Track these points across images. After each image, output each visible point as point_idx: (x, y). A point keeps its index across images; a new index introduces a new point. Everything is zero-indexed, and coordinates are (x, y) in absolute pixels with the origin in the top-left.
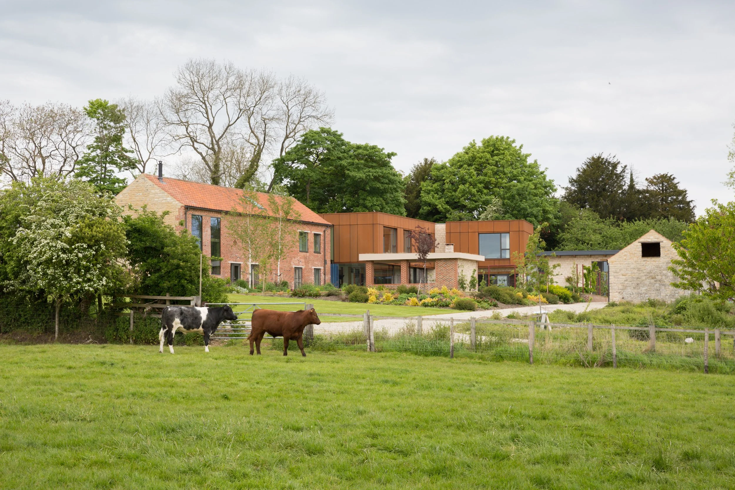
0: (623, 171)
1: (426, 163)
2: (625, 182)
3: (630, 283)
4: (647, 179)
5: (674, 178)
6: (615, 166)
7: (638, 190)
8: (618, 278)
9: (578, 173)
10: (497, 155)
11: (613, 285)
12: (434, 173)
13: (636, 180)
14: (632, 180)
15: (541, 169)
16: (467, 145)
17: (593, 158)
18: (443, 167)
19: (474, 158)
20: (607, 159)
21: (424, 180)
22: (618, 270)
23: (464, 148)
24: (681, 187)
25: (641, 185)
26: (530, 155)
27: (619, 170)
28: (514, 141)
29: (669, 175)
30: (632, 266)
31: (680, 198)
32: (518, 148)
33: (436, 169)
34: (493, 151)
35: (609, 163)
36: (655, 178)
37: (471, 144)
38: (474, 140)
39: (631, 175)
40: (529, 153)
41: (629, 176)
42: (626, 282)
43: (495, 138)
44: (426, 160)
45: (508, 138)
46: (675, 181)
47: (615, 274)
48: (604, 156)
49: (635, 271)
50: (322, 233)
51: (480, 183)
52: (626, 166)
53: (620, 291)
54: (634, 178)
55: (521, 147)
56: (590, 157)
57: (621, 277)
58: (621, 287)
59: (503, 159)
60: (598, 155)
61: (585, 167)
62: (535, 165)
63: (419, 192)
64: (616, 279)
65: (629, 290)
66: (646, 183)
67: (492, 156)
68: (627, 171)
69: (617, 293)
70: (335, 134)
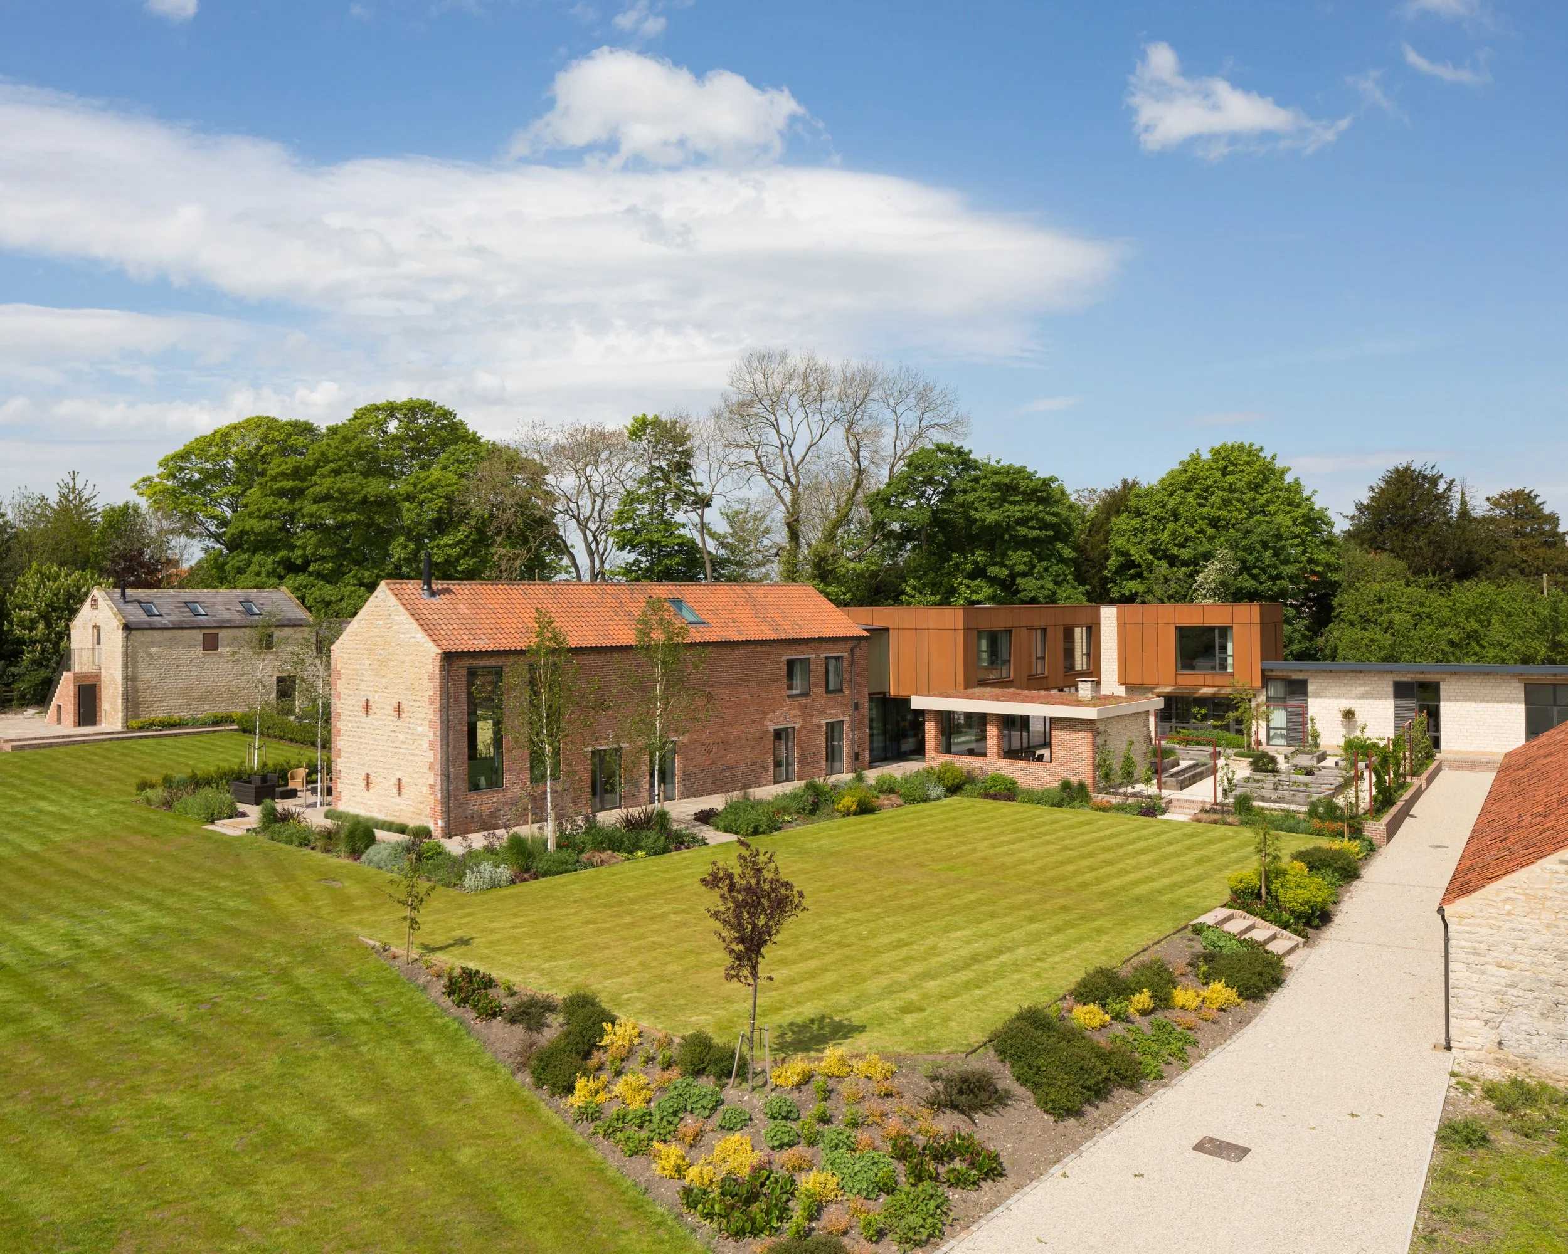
0: (1449, 489)
1: (1124, 487)
2: (1451, 506)
3: (1530, 995)
4: (1488, 499)
5: (1536, 496)
6: (1434, 481)
7: (1475, 519)
8: (1483, 973)
9: (1371, 494)
10: (1233, 473)
11: (1461, 992)
12: (1133, 502)
13: (1471, 502)
14: (1463, 503)
15: (1306, 493)
16: (1186, 458)
17: (1397, 470)
18: (1149, 492)
19: (1193, 479)
20: (1420, 472)
21: (1118, 513)
22: (1484, 946)
23: (1181, 463)
24: (1547, 510)
25: (1479, 508)
26: (1289, 469)
27: (1442, 487)
28: (1261, 449)
29: (1527, 491)
30: (1535, 940)
31: (1547, 528)
32: (1268, 459)
33: (1137, 496)
34: (1226, 467)
35: (1424, 477)
36: (1502, 496)
37: (1192, 455)
38: (1197, 451)
39: (1463, 494)
40: (1287, 466)
41: (1458, 496)
42: (1514, 992)
43: (1230, 444)
44: (1125, 482)
45: (1251, 445)
46: (1538, 501)
47: (1472, 958)
48: (1416, 466)
49: (1549, 959)
50: (845, 654)
51: (1202, 518)
52: (1453, 481)
53: (1489, 1016)
54: (1467, 499)
55: (1273, 459)
56: (1391, 468)
57: (1493, 969)
58: (1491, 1003)
59: (1240, 480)
60: (1405, 465)
61: (1382, 485)
62: (1297, 487)
63: (1108, 533)
64: (1475, 976)
65: (1523, 1020)
66: (1487, 506)
67: (1224, 474)
68: (1455, 489)
69: (1476, 1023)
70: (959, 452)
